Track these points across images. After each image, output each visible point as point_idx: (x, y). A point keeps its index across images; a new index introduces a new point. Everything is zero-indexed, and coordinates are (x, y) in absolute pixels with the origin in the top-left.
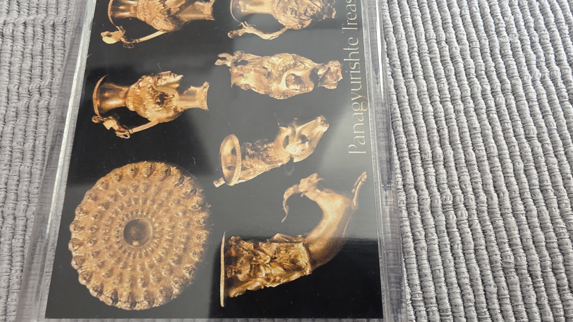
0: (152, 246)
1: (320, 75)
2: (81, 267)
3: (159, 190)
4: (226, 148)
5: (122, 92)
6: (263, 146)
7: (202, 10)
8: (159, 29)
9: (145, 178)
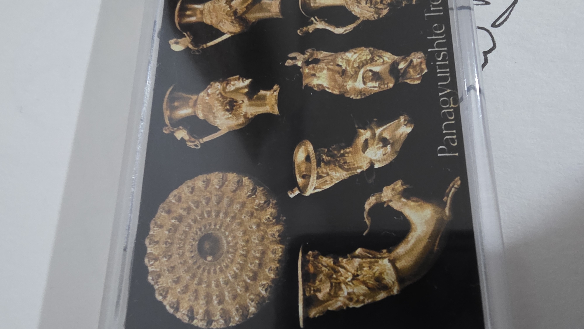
0: (227, 262)
1: (401, 69)
2: (157, 282)
3: (232, 202)
4: (300, 156)
5: (191, 100)
6: (339, 151)
7: (269, 8)
8: (225, 32)
9: (217, 190)
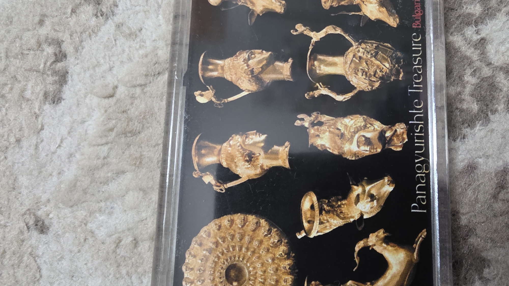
1: (388, 137)
3: (252, 240)
4: (306, 204)
5: (216, 150)
6: (337, 202)
7: (281, 71)
8: (243, 89)
9: (240, 228)
